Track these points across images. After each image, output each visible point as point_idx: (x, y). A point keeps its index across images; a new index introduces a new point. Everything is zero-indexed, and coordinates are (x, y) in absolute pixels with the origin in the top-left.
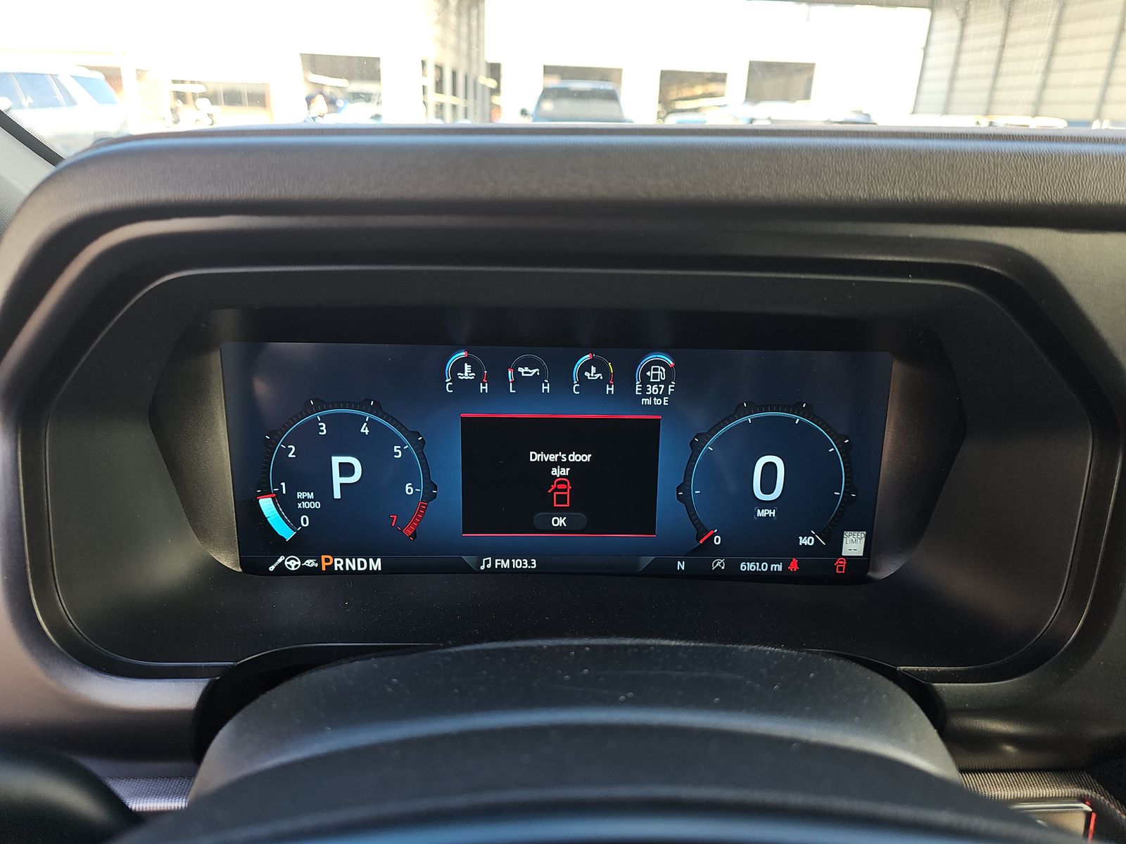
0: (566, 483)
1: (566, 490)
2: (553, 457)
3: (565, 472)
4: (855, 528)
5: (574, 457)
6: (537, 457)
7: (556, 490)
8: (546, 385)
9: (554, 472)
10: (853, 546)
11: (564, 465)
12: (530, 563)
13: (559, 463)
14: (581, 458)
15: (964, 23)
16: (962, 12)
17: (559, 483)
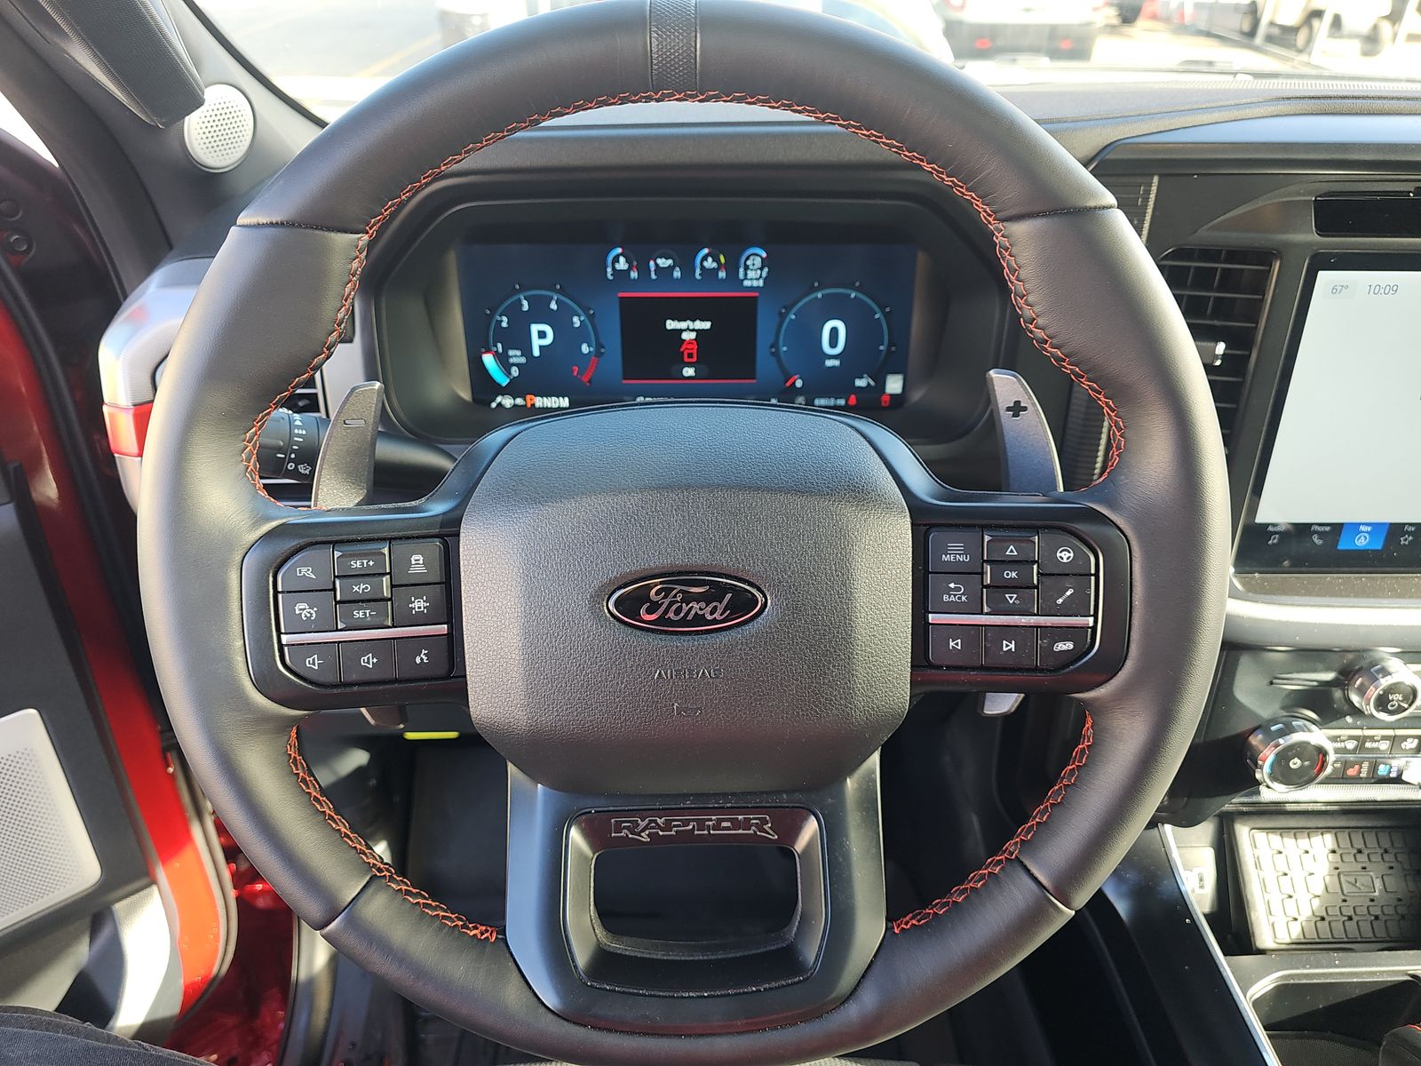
0: (693, 344)
1: (693, 349)
3: (692, 335)
4: (895, 372)
5: (699, 325)
6: (672, 325)
7: (686, 349)
9: (685, 336)
10: (894, 386)
11: (692, 331)
13: (688, 329)
14: (704, 325)
17: (688, 344)
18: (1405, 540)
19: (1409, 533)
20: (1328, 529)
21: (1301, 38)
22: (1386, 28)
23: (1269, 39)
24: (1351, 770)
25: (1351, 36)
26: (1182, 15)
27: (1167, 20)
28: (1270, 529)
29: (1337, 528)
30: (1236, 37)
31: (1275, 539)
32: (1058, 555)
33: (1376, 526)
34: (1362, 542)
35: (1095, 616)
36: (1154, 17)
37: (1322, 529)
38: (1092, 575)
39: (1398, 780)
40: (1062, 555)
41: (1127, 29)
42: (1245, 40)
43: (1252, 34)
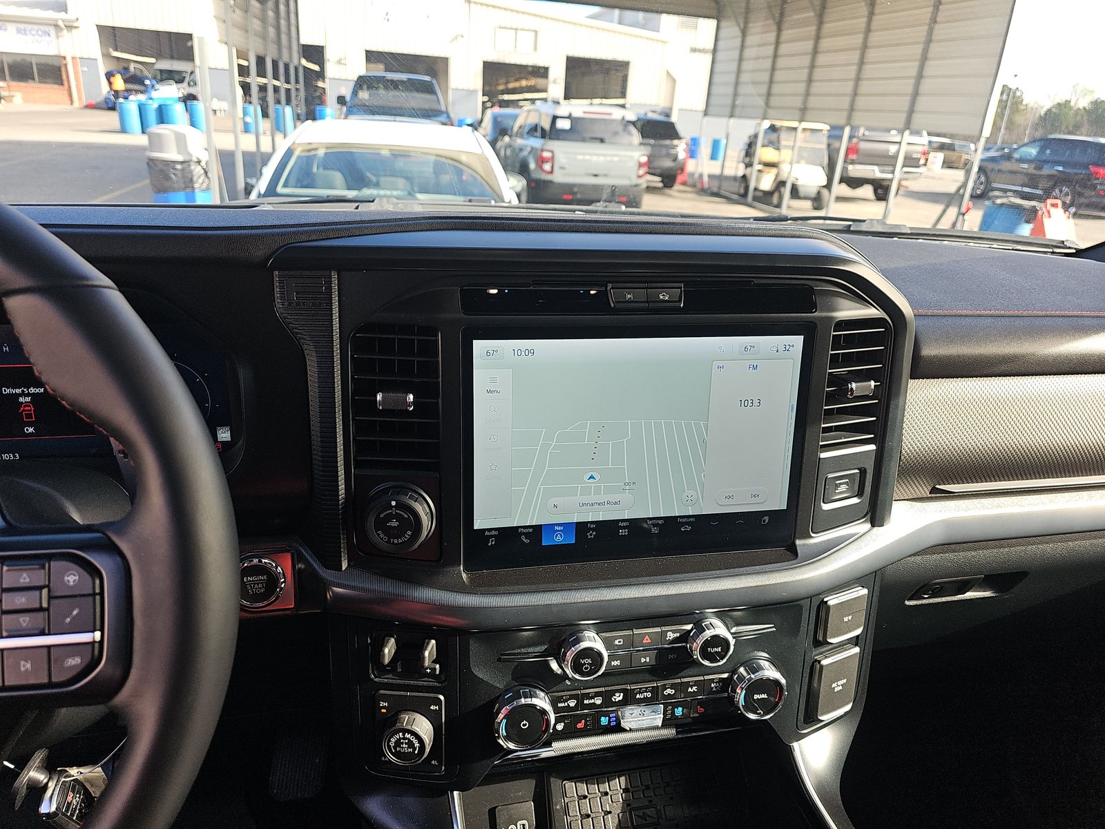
0: (30, 406)
1: (30, 410)
2: (18, 391)
3: (28, 399)
4: (222, 425)
5: (32, 390)
6: (8, 391)
7: (24, 410)
8: (6, 347)
9: (21, 399)
10: (224, 435)
11: (28, 395)
12: (14, 456)
13: (23, 394)
14: (37, 391)
15: (744, 33)
16: (742, 25)
17: (25, 406)
18: (591, 535)
19: (593, 530)
20: (531, 530)
21: (775, 199)
22: (825, 192)
23: (755, 199)
24: (579, 724)
25: (805, 198)
26: (702, 183)
27: (694, 186)
28: (487, 533)
29: (538, 529)
30: (735, 197)
31: (492, 541)
32: (66, 578)
33: (566, 525)
34: (559, 539)
35: (102, 631)
36: (684, 183)
37: (527, 530)
38: (97, 594)
39: (618, 729)
40: (69, 578)
41: (667, 191)
42: (742, 200)
43: (745, 195)
